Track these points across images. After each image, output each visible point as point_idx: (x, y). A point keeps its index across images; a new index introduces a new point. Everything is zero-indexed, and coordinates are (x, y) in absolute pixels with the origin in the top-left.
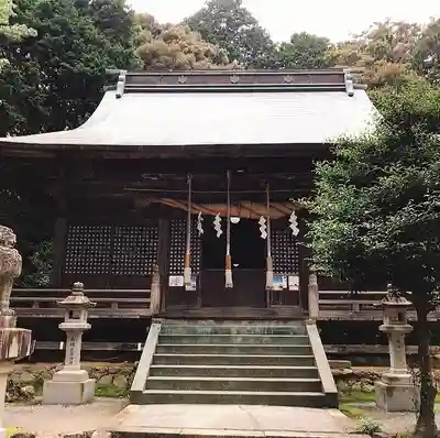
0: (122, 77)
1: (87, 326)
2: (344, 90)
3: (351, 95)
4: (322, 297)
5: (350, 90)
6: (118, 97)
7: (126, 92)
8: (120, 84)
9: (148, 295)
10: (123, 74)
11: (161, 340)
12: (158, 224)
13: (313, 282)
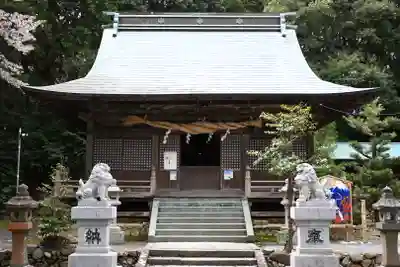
0: (116, 19)
1: (119, 203)
2: (279, 31)
3: (284, 36)
4: (252, 184)
5: (284, 31)
6: (114, 36)
8: (115, 25)
9: (149, 184)
10: (117, 16)
11: (159, 210)
12: (151, 138)
13: (248, 176)
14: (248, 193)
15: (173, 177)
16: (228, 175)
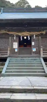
4: (43, 52)
6: (1, 13)
7: (3, 12)
10: (2, 8)
11: (9, 62)
12: (9, 38)
13: (42, 49)
14: (42, 55)
15: (16, 51)
16: (34, 50)
